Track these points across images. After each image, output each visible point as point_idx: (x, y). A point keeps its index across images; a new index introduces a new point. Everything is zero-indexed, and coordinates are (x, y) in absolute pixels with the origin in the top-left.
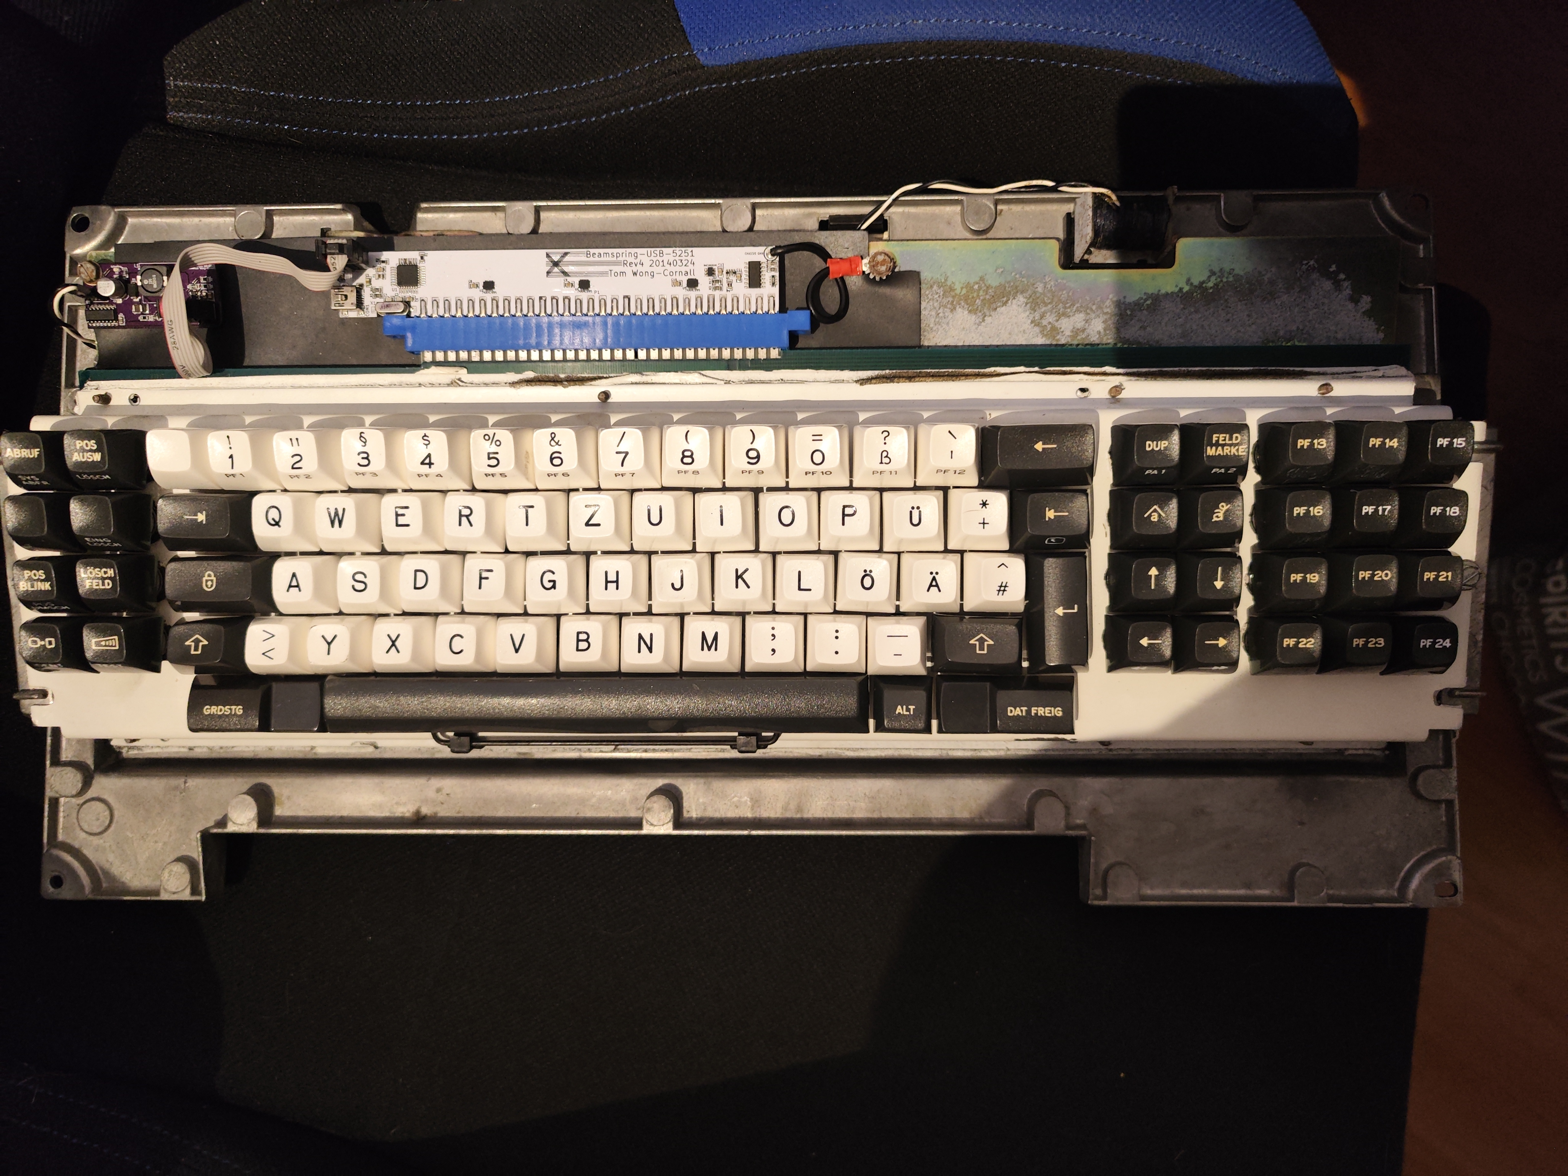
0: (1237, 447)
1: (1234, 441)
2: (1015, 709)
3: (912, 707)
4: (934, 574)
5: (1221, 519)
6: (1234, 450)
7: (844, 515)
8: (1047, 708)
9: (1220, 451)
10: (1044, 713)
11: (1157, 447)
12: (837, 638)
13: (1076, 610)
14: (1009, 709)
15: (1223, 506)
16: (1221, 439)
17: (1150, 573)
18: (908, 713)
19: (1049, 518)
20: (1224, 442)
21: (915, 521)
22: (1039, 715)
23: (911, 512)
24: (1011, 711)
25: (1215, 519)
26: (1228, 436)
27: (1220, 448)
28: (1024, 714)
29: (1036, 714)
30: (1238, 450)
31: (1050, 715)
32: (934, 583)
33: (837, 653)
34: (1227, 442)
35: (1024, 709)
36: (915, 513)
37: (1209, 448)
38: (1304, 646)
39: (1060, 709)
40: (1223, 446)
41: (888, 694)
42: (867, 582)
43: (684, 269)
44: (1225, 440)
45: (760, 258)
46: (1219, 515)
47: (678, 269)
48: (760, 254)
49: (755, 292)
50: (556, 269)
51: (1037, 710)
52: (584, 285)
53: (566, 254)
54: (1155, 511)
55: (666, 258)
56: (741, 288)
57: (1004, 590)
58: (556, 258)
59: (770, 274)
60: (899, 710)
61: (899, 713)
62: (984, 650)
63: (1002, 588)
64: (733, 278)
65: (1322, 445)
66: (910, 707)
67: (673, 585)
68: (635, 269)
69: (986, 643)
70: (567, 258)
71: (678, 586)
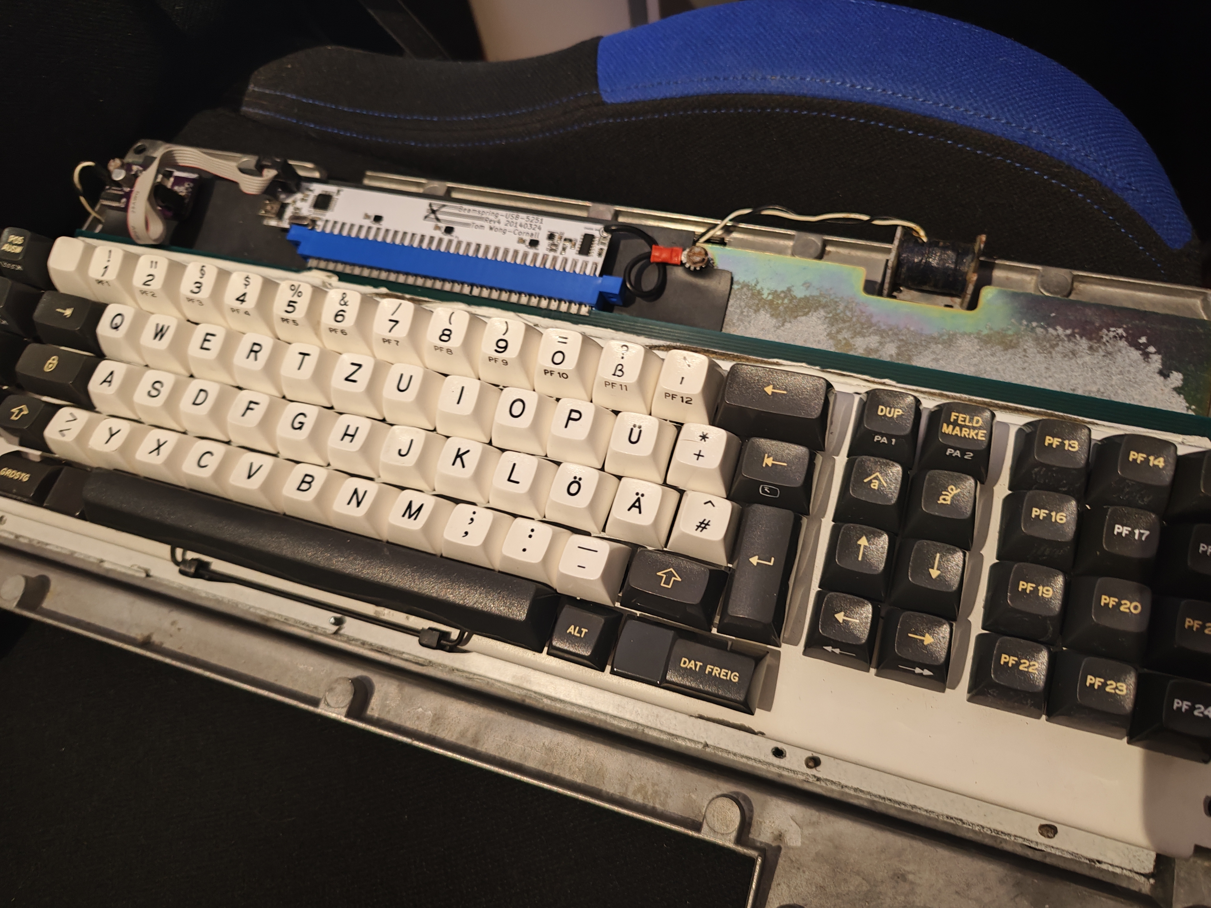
0: (976, 431)
1: (975, 425)
2: (690, 662)
3: (584, 630)
4: (640, 496)
5: (949, 502)
6: (973, 433)
7: (569, 418)
8: (723, 670)
9: (957, 431)
10: (719, 674)
11: (890, 413)
12: (530, 536)
13: (771, 564)
14: (684, 659)
15: (952, 490)
16: (960, 419)
17: (859, 543)
18: (579, 635)
19: (767, 465)
20: (963, 423)
21: (634, 439)
22: (713, 674)
23: (632, 429)
24: (685, 663)
25: (941, 501)
26: (968, 417)
27: (958, 428)
28: (697, 669)
29: (710, 673)
30: (977, 434)
31: (725, 678)
32: (637, 505)
33: (524, 550)
34: (967, 424)
35: (699, 664)
36: (636, 431)
37: (945, 425)
38: (1026, 670)
39: (737, 675)
40: (961, 427)
41: (567, 611)
42: (574, 488)
43: (531, 231)
44: (964, 421)
45: (596, 234)
46: (947, 498)
47: (526, 230)
48: (596, 230)
49: (581, 258)
50: (432, 216)
51: (713, 670)
52: (449, 230)
53: (444, 206)
54: (876, 478)
55: (519, 221)
56: (572, 253)
57: (704, 528)
58: (435, 208)
59: (600, 247)
60: (571, 629)
61: (570, 633)
62: (669, 585)
63: (703, 525)
64: (568, 244)
65: (1074, 447)
66: (583, 629)
67: (400, 450)
68: (492, 225)
69: (673, 578)
70: (444, 209)
71: (403, 453)
